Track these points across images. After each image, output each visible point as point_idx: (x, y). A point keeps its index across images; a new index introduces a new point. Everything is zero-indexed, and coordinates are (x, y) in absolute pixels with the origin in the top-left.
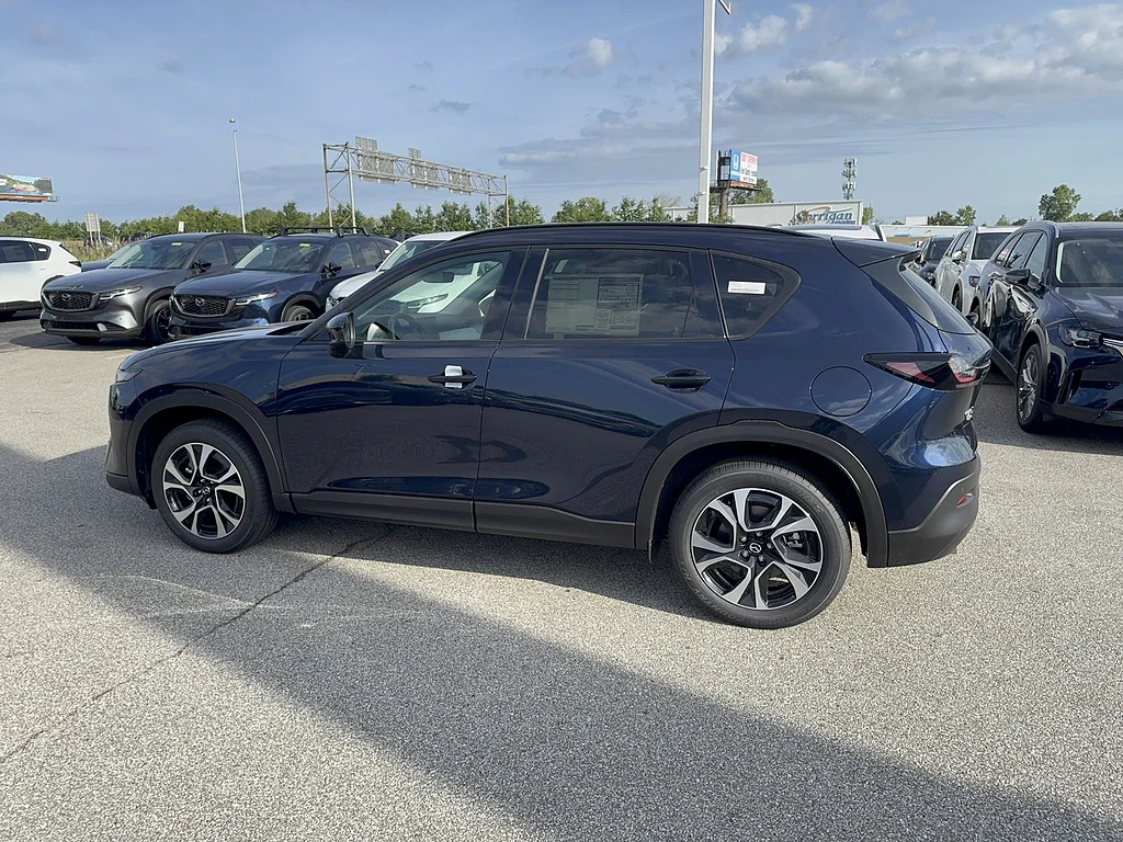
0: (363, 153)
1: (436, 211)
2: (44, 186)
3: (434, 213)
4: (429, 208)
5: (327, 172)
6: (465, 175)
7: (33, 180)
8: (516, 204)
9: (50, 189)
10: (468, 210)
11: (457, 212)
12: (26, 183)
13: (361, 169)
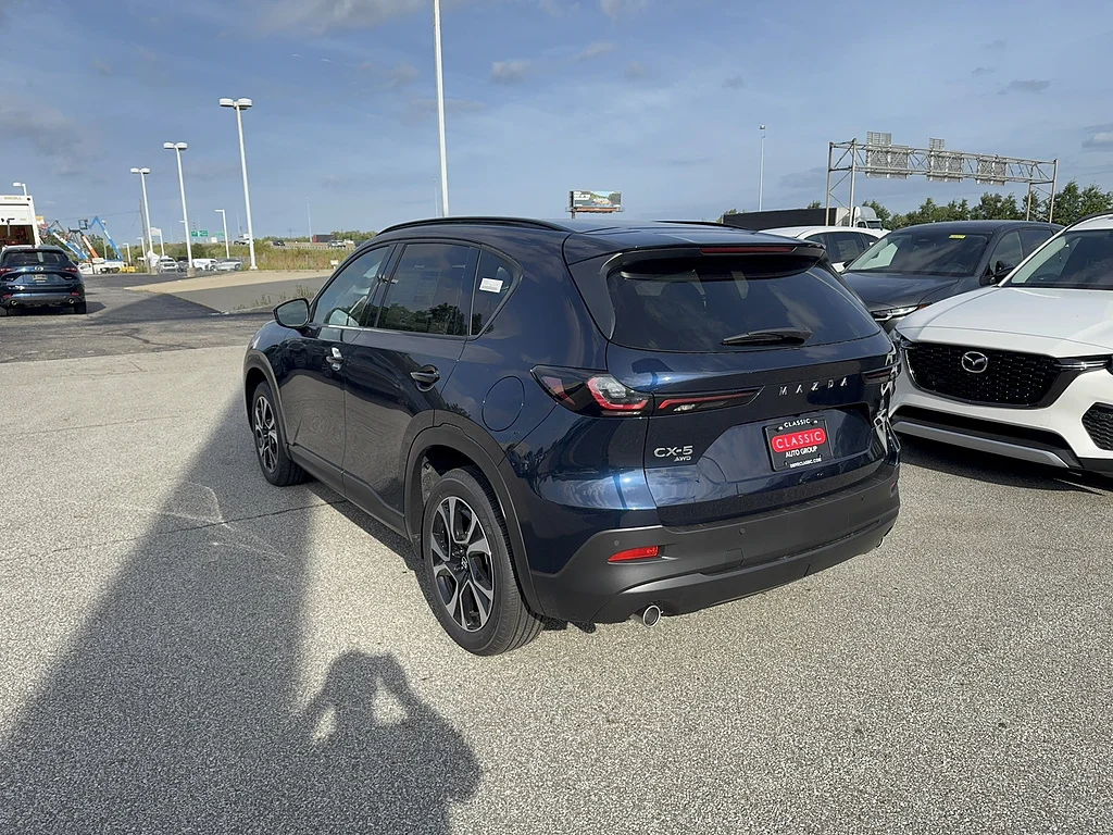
0: (873, 149)
1: (974, 202)
2: (615, 199)
3: (970, 207)
4: (964, 201)
5: (830, 170)
6: (999, 163)
7: (607, 194)
8: (1079, 192)
9: (619, 202)
10: (1014, 201)
11: (999, 205)
12: (602, 198)
13: (869, 165)
